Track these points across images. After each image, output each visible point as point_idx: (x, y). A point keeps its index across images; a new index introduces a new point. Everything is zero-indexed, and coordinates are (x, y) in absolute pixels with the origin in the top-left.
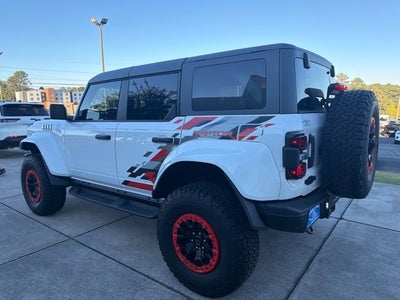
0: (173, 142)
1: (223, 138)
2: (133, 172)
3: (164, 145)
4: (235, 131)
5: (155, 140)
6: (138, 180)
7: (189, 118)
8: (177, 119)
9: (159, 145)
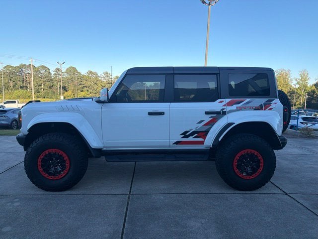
0: (221, 114)
1: (255, 109)
2: (185, 135)
3: (215, 115)
4: (261, 106)
5: (207, 113)
6: (191, 139)
7: (228, 100)
8: (219, 100)
9: (210, 116)
